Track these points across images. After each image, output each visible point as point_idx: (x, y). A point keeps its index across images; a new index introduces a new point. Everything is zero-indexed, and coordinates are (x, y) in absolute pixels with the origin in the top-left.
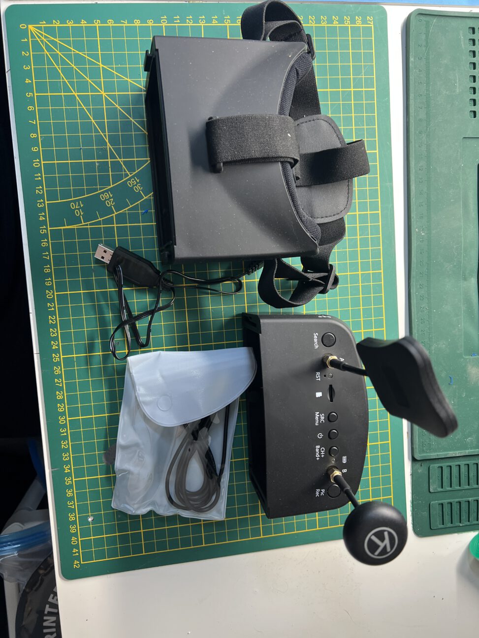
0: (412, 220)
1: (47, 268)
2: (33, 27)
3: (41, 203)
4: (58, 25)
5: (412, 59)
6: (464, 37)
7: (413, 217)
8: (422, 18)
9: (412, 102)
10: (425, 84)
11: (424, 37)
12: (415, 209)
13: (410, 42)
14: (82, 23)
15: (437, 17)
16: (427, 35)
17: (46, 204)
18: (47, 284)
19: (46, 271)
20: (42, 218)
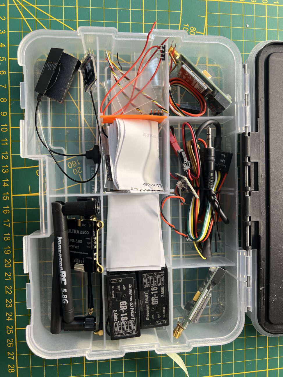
1: (8, 236)
3: (5, 169)
17: (11, 170)
18: (6, 252)
19: (6, 239)
20: (5, 184)
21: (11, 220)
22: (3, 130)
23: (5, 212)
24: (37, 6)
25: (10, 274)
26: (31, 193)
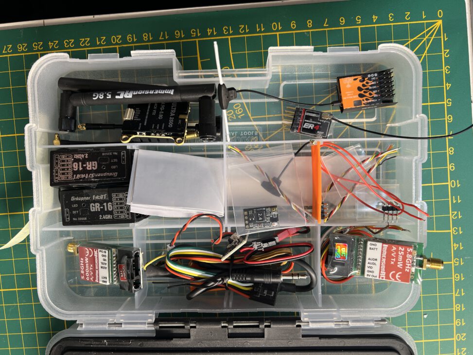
1: (149, 37)
2: (440, 25)
3: (228, 30)
4: (444, 55)
14: (447, 85)
17: (227, 37)
18: (130, 36)
19: (145, 36)
20: (210, 31)
21: (168, 40)
22: (274, 25)
23: (177, 33)
24: (425, 56)
25: (103, 42)
26: (201, 62)
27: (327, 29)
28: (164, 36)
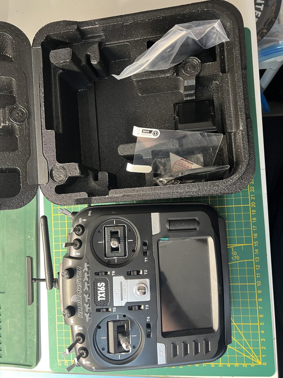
0: (35, 245)
1: (254, 221)
2: (258, 363)
3: (257, 260)
4: (244, 364)
5: (35, 340)
6: (5, 352)
7: (35, 247)
8: (29, 364)
9: (35, 315)
10: (27, 325)
11: (28, 353)
12: (34, 251)
13: (36, 350)
14: (229, 365)
15: (20, 364)
16: (26, 354)
17: (254, 259)
18: (255, 211)
20: (257, 251)
21: (253, 230)
22: (260, 282)
23: (256, 235)
25: (252, 198)
27: (257, 308)
28: (255, 228)
